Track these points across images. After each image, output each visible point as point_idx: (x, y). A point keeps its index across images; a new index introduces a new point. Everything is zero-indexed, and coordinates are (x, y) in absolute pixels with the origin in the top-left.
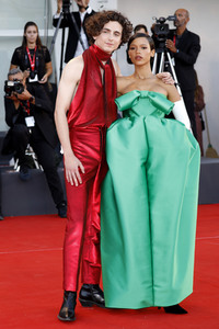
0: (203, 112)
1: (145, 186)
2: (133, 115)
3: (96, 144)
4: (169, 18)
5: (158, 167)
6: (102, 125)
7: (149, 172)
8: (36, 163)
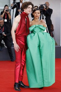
0: (53, 32)
1: (39, 53)
2: (34, 32)
3: (23, 40)
4: (44, 5)
5: (43, 46)
6: (25, 35)
7: (40, 48)
8: (5, 46)
